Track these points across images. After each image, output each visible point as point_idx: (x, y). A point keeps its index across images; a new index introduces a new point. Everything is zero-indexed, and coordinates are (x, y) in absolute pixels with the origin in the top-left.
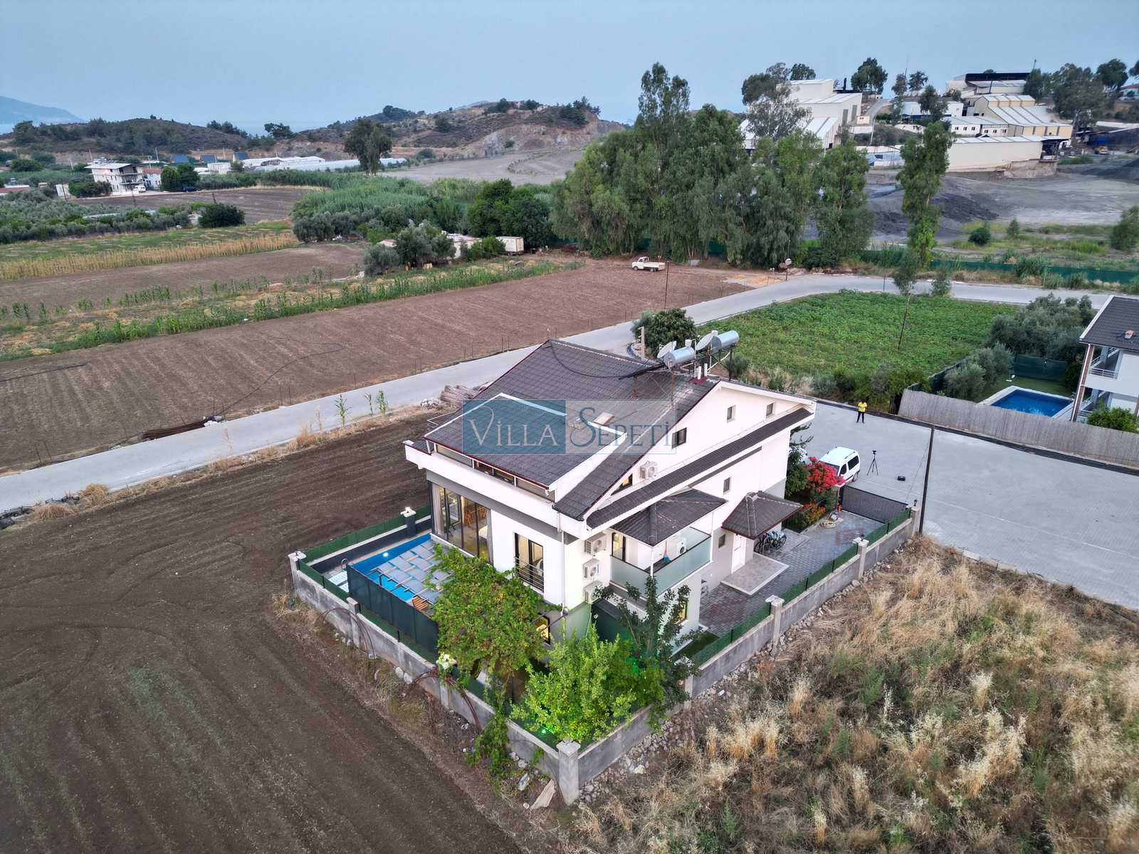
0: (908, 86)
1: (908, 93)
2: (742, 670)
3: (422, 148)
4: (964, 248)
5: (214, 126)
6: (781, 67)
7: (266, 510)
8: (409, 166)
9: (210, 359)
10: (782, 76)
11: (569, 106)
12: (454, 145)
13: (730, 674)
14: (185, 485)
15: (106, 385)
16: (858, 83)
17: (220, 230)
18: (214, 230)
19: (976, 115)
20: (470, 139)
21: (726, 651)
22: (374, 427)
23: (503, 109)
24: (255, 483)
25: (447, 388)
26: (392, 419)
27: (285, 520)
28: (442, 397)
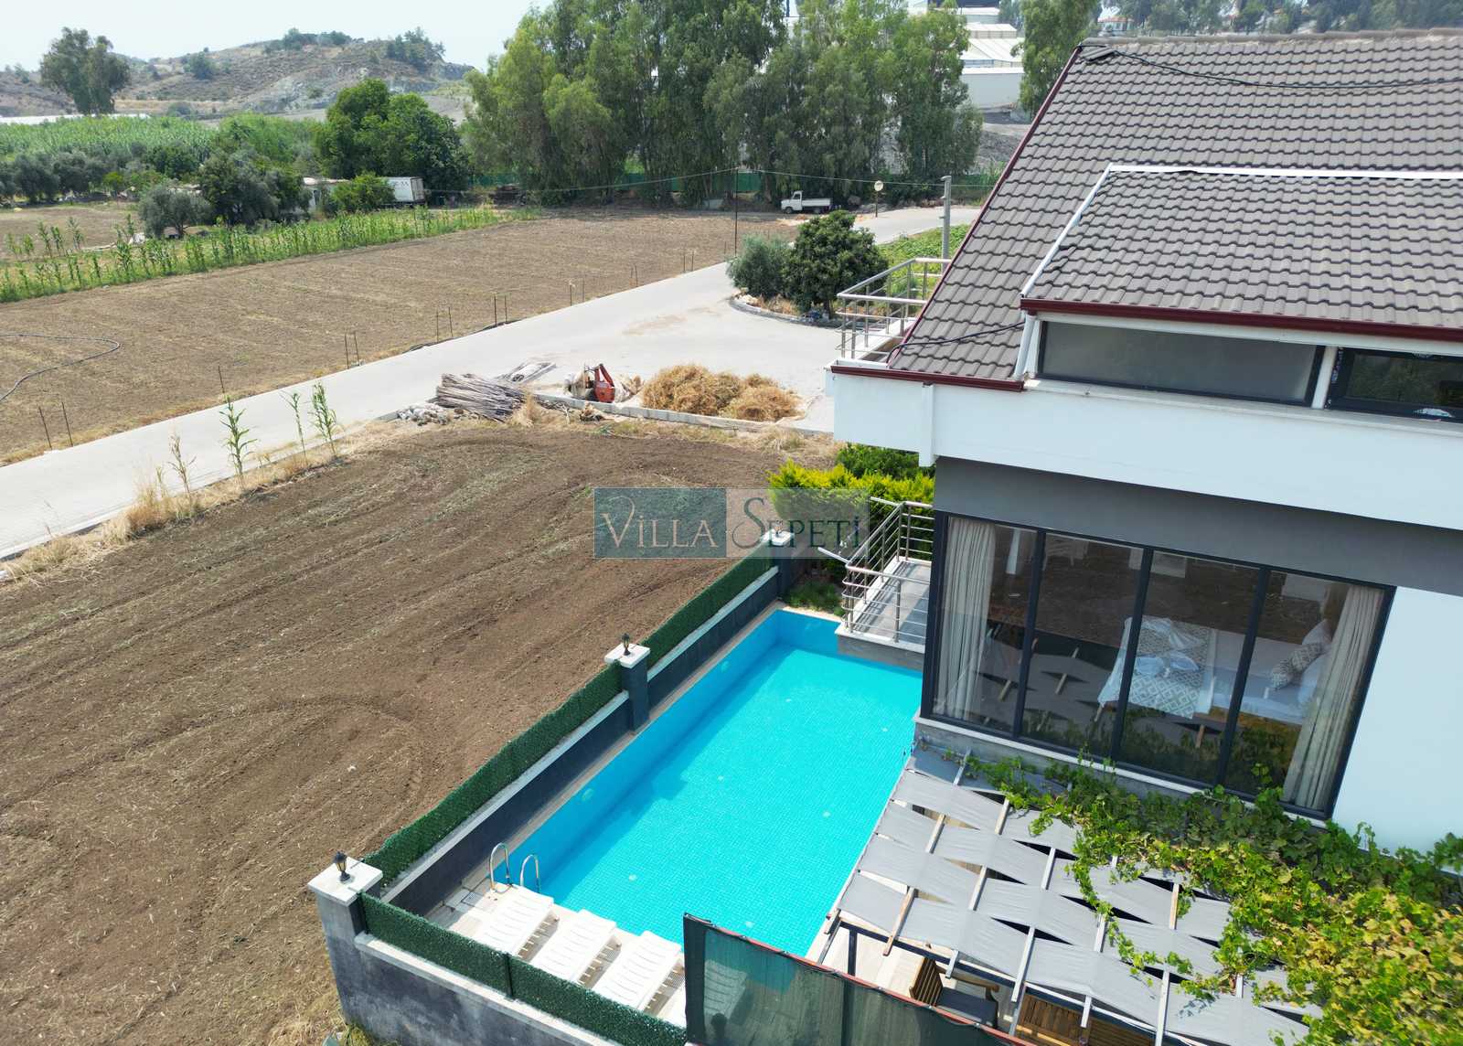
7: (98, 708)
11: (399, 38)
20: (247, 87)
22: (311, 469)
23: (294, 45)
24: (36, 634)
25: (448, 380)
26: (345, 450)
27: (172, 728)
28: (440, 400)
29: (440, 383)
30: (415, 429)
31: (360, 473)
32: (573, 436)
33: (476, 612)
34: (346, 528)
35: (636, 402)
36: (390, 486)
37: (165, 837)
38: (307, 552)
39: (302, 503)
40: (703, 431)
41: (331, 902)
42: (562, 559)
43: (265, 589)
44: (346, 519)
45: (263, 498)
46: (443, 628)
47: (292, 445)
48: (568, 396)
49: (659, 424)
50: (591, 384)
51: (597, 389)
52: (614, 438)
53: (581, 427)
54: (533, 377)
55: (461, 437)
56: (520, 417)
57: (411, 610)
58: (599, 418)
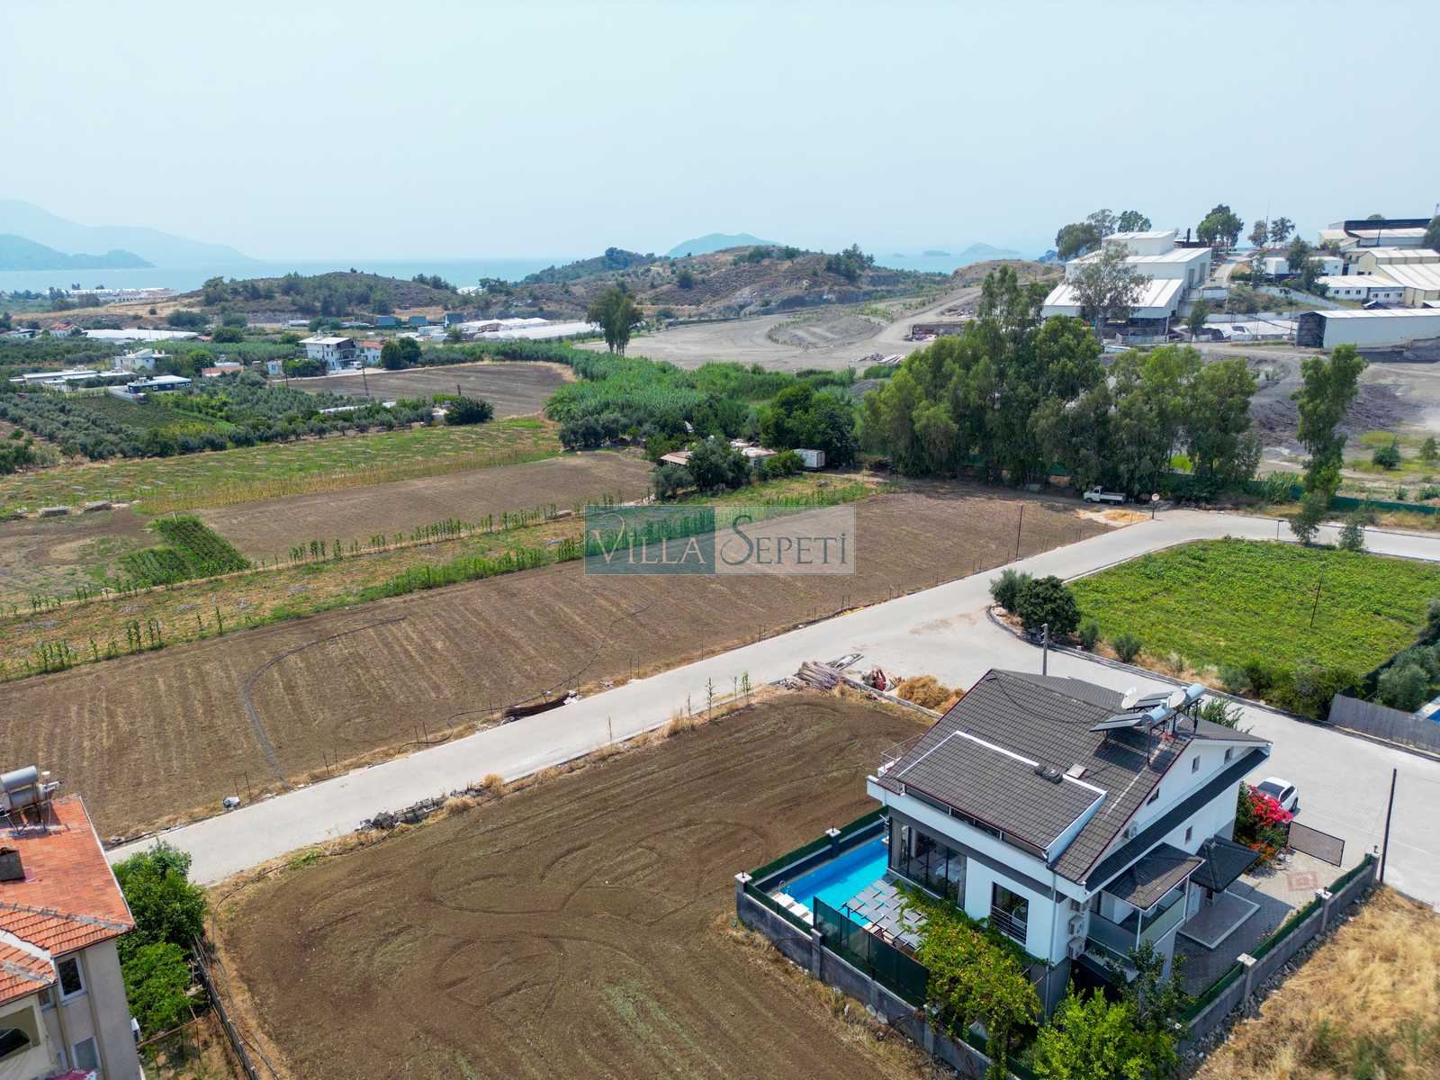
0: (1270, 235)
1: (1269, 244)
2: (1217, 1031)
3: (662, 307)
4: (1366, 471)
5: (421, 280)
6: (1107, 213)
7: (665, 811)
8: (649, 331)
9: (531, 613)
10: (1107, 224)
11: (838, 255)
12: (698, 303)
13: (1206, 1036)
14: (572, 777)
15: (439, 645)
16: (1207, 235)
17: (468, 428)
18: (463, 428)
19: (1360, 273)
20: (716, 294)
21: (1204, 1013)
22: (737, 710)
23: (756, 259)
24: (641, 777)
25: (805, 665)
26: (754, 701)
27: (688, 823)
28: (800, 675)
29: (800, 666)
30: (786, 692)
31: (758, 716)
32: (859, 707)
33: (794, 799)
34: (749, 747)
35: (894, 693)
36: (769, 726)
37: (688, 860)
38: (733, 757)
39: (733, 730)
40: (924, 717)
41: (739, 882)
42: (835, 780)
43: (717, 772)
44: (750, 742)
45: (716, 724)
46: (780, 804)
47: (731, 695)
48: (862, 683)
49: (904, 708)
50: (874, 679)
51: (876, 682)
52: (880, 714)
53: (865, 701)
54: (849, 664)
55: (804, 700)
56: (836, 692)
57: (770, 793)
58: (875, 699)
